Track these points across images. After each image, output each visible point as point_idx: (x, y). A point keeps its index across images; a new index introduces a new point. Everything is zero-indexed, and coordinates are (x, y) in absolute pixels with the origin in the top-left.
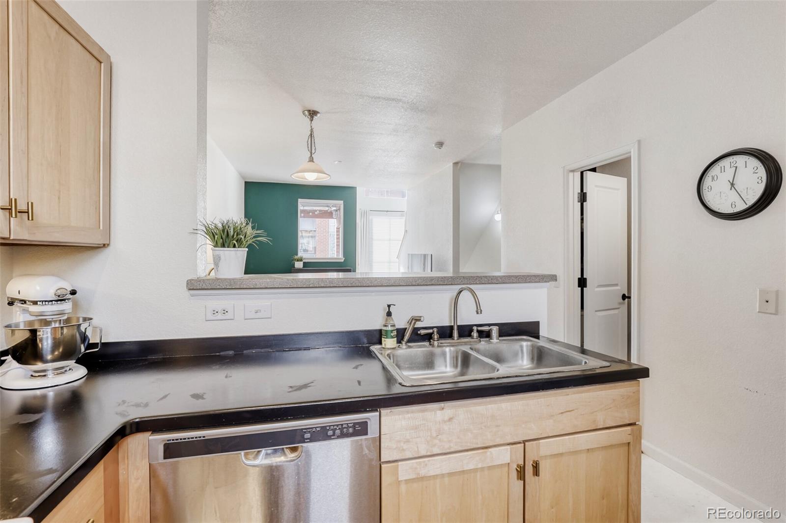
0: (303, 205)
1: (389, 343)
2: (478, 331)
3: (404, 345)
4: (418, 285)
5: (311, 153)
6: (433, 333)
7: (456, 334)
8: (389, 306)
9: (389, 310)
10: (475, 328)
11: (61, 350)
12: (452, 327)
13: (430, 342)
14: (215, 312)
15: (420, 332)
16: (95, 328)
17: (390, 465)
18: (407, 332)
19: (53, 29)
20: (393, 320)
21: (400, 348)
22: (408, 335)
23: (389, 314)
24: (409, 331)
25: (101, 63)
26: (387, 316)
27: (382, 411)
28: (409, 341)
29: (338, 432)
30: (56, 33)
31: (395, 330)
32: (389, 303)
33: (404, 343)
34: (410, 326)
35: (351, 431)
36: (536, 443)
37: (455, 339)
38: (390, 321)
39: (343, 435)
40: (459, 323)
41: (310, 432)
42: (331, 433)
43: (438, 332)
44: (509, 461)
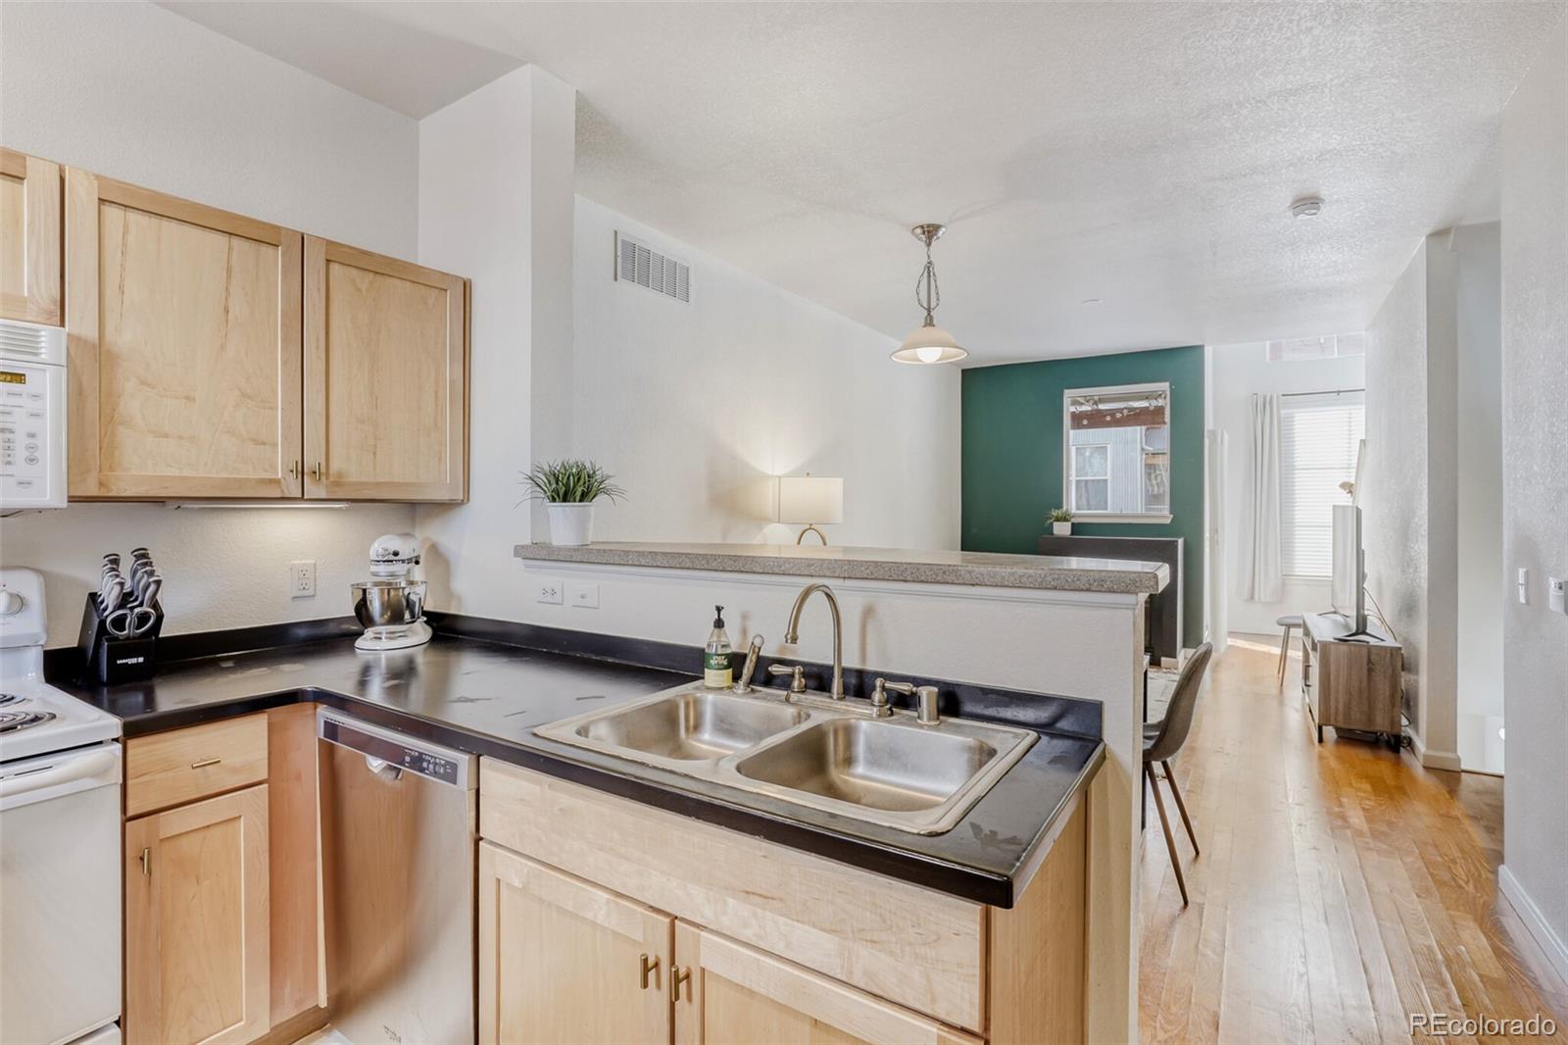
0: (1073, 401)
2: (884, 688)
3: (742, 687)
5: (929, 310)
6: (792, 676)
7: (837, 685)
8: (719, 609)
9: (719, 616)
10: (879, 682)
11: (389, 614)
12: (831, 668)
13: (785, 693)
14: (545, 592)
15: (770, 669)
16: (417, 594)
17: (488, 846)
18: (748, 661)
19: (364, 280)
20: (726, 637)
21: (735, 693)
22: (749, 669)
23: (719, 624)
24: (751, 661)
25: (446, 290)
26: (715, 627)
27: (481, 758)
28: (752, 681)
29: (431, 766)
30: (371, 282)
31: (727, 656)
32: (720, 604)
33: (741, 683)
34: (754, 652)
35: (442, 770)
36: (693, 932)
37: (835, 697)
38: (719, 637)
39: (435, 774)
40: (845, 664)
41: (409, 755)
42: (425, 765)
43: (804, 675)
44: (641, 940)
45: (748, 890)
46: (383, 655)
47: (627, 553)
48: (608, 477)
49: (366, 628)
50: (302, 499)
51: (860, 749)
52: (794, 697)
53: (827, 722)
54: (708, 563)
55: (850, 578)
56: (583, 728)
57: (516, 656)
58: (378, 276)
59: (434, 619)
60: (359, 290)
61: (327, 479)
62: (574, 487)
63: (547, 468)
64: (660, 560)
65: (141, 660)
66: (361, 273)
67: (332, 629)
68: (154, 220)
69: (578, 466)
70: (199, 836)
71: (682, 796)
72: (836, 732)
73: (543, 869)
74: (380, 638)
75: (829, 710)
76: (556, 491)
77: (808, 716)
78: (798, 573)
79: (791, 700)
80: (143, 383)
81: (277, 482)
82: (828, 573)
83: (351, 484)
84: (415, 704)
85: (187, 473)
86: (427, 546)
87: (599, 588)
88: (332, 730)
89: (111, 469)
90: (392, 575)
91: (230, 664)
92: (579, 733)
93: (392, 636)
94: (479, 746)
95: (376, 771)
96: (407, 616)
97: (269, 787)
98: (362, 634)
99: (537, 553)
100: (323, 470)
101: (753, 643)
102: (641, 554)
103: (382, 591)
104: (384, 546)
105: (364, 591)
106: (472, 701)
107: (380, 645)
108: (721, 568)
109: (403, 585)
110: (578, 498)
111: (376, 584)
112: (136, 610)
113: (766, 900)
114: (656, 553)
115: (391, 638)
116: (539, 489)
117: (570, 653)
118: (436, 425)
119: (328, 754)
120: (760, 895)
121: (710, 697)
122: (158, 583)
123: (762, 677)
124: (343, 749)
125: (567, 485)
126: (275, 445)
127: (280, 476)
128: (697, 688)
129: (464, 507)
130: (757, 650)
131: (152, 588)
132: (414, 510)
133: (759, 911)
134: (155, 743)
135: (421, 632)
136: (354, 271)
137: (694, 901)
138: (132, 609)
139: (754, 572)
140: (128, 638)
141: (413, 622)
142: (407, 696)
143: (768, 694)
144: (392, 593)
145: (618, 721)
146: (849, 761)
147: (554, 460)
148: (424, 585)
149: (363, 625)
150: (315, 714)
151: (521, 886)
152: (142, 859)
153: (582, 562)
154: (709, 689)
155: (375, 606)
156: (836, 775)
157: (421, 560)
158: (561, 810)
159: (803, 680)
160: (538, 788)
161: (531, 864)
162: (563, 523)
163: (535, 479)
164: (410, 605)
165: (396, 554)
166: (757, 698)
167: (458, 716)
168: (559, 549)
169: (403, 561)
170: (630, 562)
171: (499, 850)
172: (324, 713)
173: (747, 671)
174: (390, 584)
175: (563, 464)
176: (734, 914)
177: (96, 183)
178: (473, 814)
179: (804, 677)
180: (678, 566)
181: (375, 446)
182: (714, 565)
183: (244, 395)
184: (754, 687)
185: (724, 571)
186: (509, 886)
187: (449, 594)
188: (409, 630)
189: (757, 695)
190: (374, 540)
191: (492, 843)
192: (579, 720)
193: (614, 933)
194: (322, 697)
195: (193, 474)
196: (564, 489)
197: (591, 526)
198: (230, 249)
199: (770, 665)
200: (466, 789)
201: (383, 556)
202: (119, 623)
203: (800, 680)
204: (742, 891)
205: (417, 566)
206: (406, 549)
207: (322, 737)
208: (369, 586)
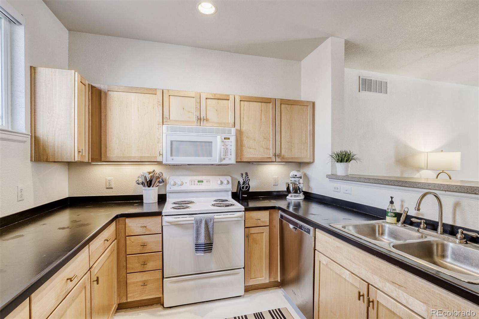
1: (388, 219)
2: (462, 233)
4: (418, 188)
6: (421, 223)
7: (440, 229)
8: (392, 198)
9: (392, 200)
10: (460, 230)
11: (294, 191)
12: (438, 223)
13: (418, 229)
14: (335, 188)
15: (411, 219)
16: (301, 186)
17: (318, 252)
18: (403, 216)
19: (289, 107)
20: (394, 206)
21: (397, 226)
22: (403, 218)
23: (392, 202)
24: (404, 216)
25: (308, 106)
26: (390, 203)
27: (316, 229)
28: (404, 222)
29: (304, 229)
30: (290, 107)
31: (394, 213)
32: (392, 196)
33: (400, 223)
34: (405, 213)
35: (306, 230)
36: (375, 289)
37: (439, 233)
38: (392, 206)
39: (305, 231)
40: (444, 222)
41: (299, 225)
42: (302, 228)
43: (426, 223)
44: (359, 287)
45: (394, 282)
46: (293, 201)
47: (360, 178)
48: (355, 155)
49: (289, 194)
50: (276, 162)
51: (449, 252)
52: (421, 230)
53: (433, 240)
54: (388, 182)
55: (447, 191)
56: (344, 226)
57: (326, 205)
58: (292, 106)
59: (305, 193)
60: (288, 110)
61: (281, 157)
62: (344, 158)
63: (336, 153)
64: (371, 181)
65: (246, 196)
66: (288, 105)
67: (281, 193)
68: (249, 103)
69: (345, 151)
70: (256, 235)
71: (372, 249)
72: (437, 245)
73: (331, 260)
74: (292, 197)
75: (436, 237)
76: (338, 159)
77: (426, 237)
78: (424, 188)
79: (420, 231)
80: (247, 138)
81: (270, 158)
82: (438, 189)
83: (286, 158)
84: (301, 213)
85: (254, 156)
86: (303, 174)
87: (351, 188)
88: (282, 216)
89: (242, 156)
90: (295, 181)
91: (261, 199)
92: (343, 227)
93: (295, 196)
94: (316, 226)
95: (291, 228)
96: (298, 192)
97: (269, 228)
98: (288, 195)
99: (333, 177)
100: (280, 155)
101: (404, 210)
102: (365, 179)
103: (293, 185)
104: (293, 173)
105: (289, 184)
106: (314, 215)
107: (292, 198)
108: (393, 184)
109: (298, 184)
110: (345, 162)
111: (291, 183)
112: (246, 185)
113: (399, 287)
114: (370, 179)
115: (295, 197)
116: (333, 159)
117: (342, 207)
118: (306, 142)
119: (281, 222)
120: (397, 284)
121: (387, 225)
122: (249, 180)
123: (409, 222)
124: (284, 221)
125: (342, 157)
126: (270, 149)
127: (271, 156)
128: (383, 222)
129: (313, 163)
130: (406, 212)
131: (248, 181)
132: (300, 164)
133: (397, 289)
134: (250, 213)
135: (302, 196)
136: (286, 105)
137: (375, 280)
138: (245, 185)
139: (406, 187)
140: (244, 191)
141: (300, 193)
142: (298, 211)
143: (411, 228)
144: (295, 185)
145: (356, 227)
146: (443, 256)
147: (338, 150)
148: (303, 184)
149: (288, 193)
150: (278, 212)
151: (325, 264)
152: (247, 236)
153: (346, 180)
154: (387, 223)
155: (291, 189)
156: (437, 259)
157: (302, 178)
158: (337, 246)
159: (425, 225)
160: (330, 239)
161: (328, 259)
162: (341, 169)
163: (333, 156)
164: (299, 189)
165: (296, 176)
166: (406, 228)
167: (311, 218)
168: (339, 176)
169: (298, 178)
170: (361, 181)
171: (320, 253)
172: (280, 212)
173: (402, 218)
174: (294, 183)
175: (341, 151)
176: (388, 287)
177: (239, 97)
178: (314, 243)
179: (425, 224)
180: (377, 183)
181: (291, 148)
182: (391, 183)
183: (264, 138)
184: (405, 225)
185: (394, 185)
186: (323, 264)
187: (309, 187)
188: (299, 195)
189: (406, 227)
190: (291, 172)
191: (318, 251)
192: (344, 224)
193: (351, 283)
194: (280, 209)
195: (255, 156)
196: (341, 159)
197: (349, 169)
198: (262, 105)
199: (412, 218)
200: (312, 236)
201: (293, 176)
202: (243, 187)
203: (424, 224)
204: (391, 282)
205: (301, 179)
206: (298, 174)
207: (280, 218)
208: (290, 183)
